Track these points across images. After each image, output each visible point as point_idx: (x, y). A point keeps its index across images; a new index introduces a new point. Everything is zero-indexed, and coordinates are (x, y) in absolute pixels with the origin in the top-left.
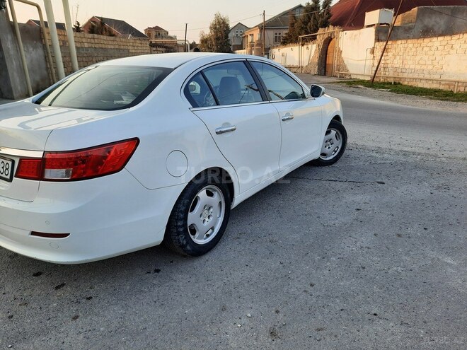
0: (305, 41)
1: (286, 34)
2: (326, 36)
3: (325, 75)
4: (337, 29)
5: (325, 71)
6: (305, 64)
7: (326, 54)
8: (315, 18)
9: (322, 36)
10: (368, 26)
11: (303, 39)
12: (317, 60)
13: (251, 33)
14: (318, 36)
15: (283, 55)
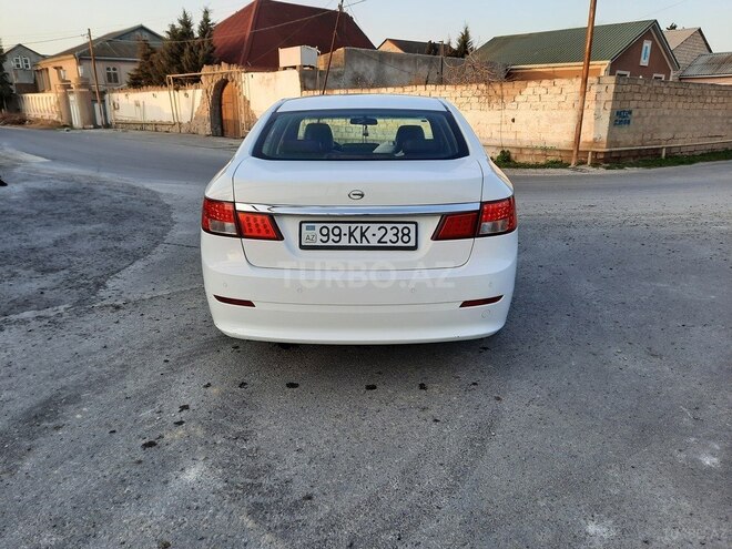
0: (179, 84)
1: (136, 70)
2: (217, 79)
3: (223, 135)
4: (234, 69)
5: (223, 130)
6: (185, 119)
7: (221, 105)
8: (191, 50)
9: (210, 77)
10: (285, 68)
11: (175, 80)
12: (207, 114)
13: (58, 65)
14: (202, 78)
15: (137, 105)
